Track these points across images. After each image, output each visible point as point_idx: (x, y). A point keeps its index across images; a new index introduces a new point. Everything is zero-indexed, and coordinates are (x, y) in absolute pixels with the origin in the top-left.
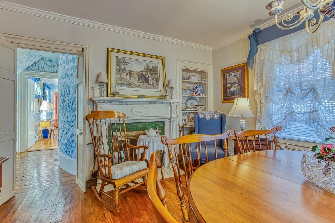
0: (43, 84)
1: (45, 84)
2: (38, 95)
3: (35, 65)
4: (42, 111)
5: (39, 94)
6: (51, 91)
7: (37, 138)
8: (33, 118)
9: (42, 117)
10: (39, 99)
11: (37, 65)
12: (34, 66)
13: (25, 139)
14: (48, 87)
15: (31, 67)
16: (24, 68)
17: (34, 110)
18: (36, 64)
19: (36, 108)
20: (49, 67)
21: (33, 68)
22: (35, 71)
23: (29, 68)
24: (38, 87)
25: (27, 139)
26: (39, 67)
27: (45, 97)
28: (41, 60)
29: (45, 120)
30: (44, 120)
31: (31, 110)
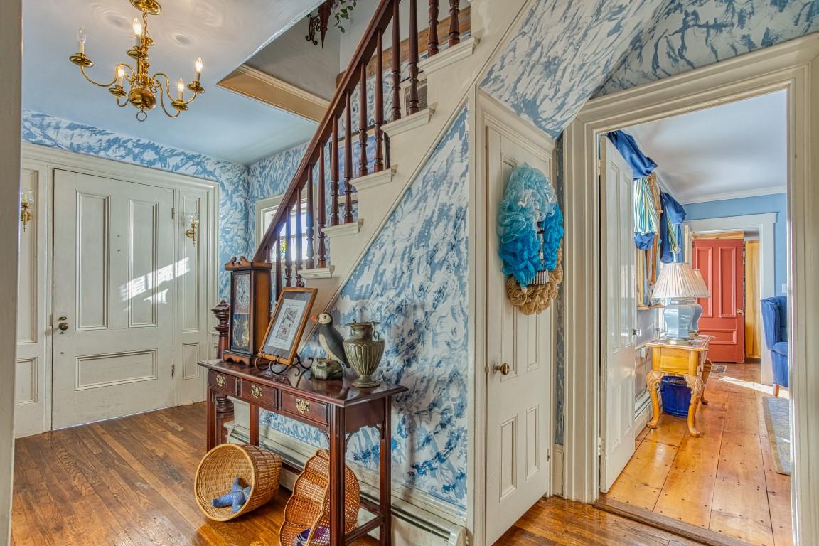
0: (661, 197)
1: (667, 195)
2: (647, 235)
3: (640, 56)
4: (657, 303)
5: (647, 230)
6: (686, 227)
7: (642, 420)
8: (627, 335)
9: (657, 324)
10: (646, 252)
11: (648, 53)
12: (635, 64)
13: (597, 441)
14: (679, 209)
15: (621, 75)
16: (591, 88)
17: (630, 299)
18: (641, 47)
19: (638, 291)
20: (712, 31)
21: (629, 75)
22: (633, 85)
23: (611, 83)
24: (647, 203)
25: (604, 440)
26: (655, 58)
27: (666, 247)
28: (668, 14)
29: (673, 343)
30: (666, 342)
31: (623, 296)
